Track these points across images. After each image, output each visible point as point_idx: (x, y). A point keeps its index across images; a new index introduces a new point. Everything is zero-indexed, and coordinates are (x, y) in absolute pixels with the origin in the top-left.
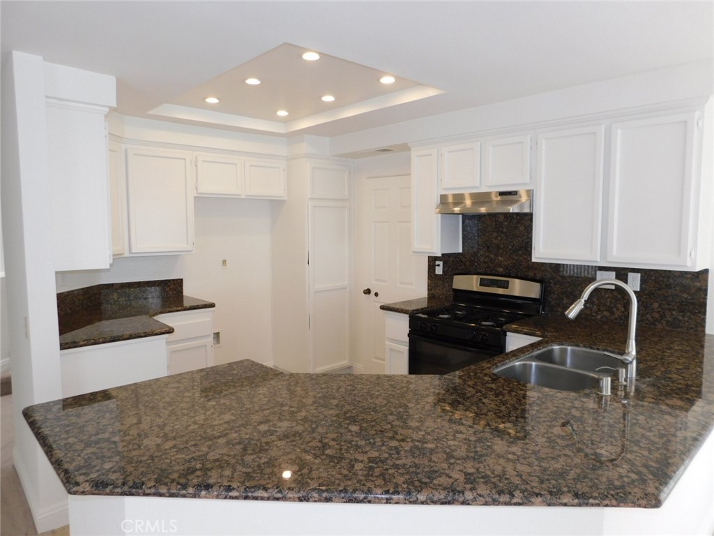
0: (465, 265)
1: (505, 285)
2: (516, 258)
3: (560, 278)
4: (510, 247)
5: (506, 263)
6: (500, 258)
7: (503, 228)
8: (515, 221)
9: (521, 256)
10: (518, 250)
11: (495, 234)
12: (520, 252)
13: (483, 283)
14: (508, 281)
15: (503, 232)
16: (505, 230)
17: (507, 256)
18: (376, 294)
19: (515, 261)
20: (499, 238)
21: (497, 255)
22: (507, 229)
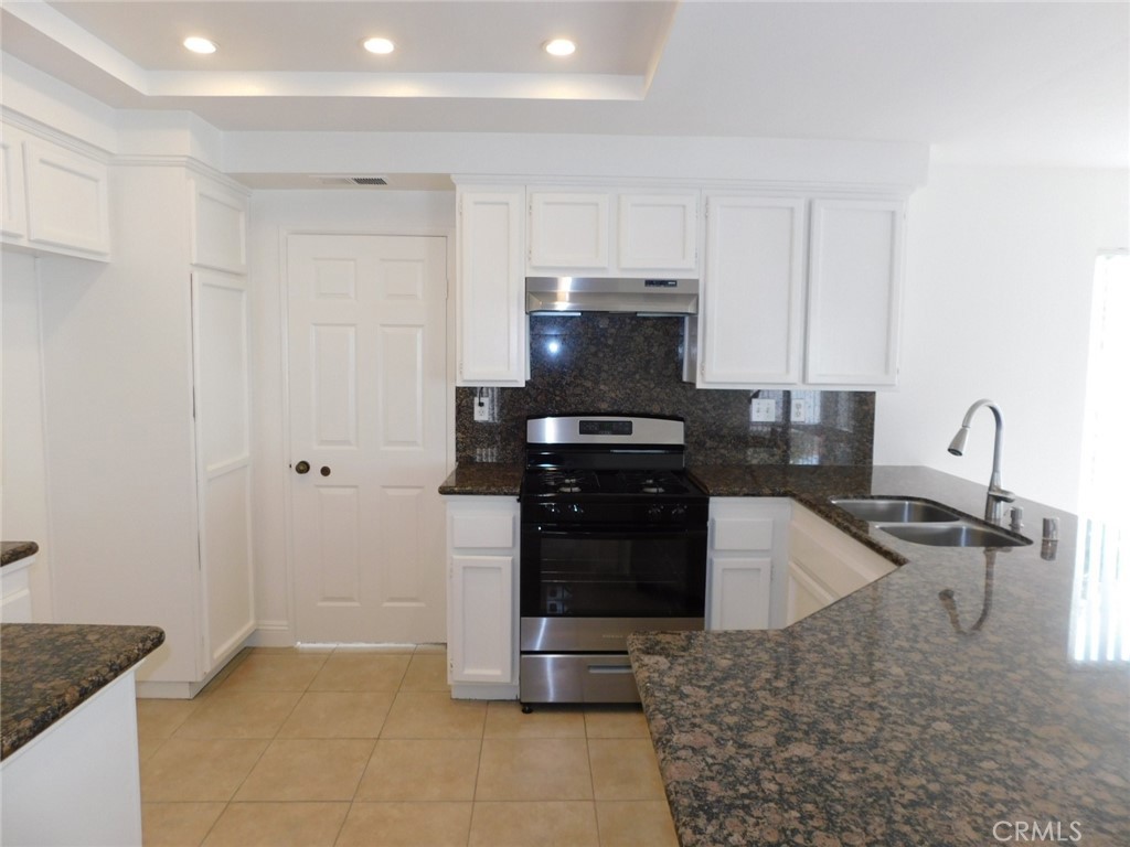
0: (536, 400)
1: (627, 429)
2: (631, 385)
3: (700, 412)
4: (620, 369)
5: (613, 395)
6: (602, 387)
7: (606, 337)
8: (628, 327)
9: (638, 382)
10: (635, 373)
11: (593, 349)
12: (637, 377)
13: (585, 429)
14: (631, 423)
15: (607, 346)
16: (610, 342)
17: (615, 383)
18: (325, 471)
19: (628, 391)
20: (601, 355)
21: (596, 382)
22: (615, 340)
